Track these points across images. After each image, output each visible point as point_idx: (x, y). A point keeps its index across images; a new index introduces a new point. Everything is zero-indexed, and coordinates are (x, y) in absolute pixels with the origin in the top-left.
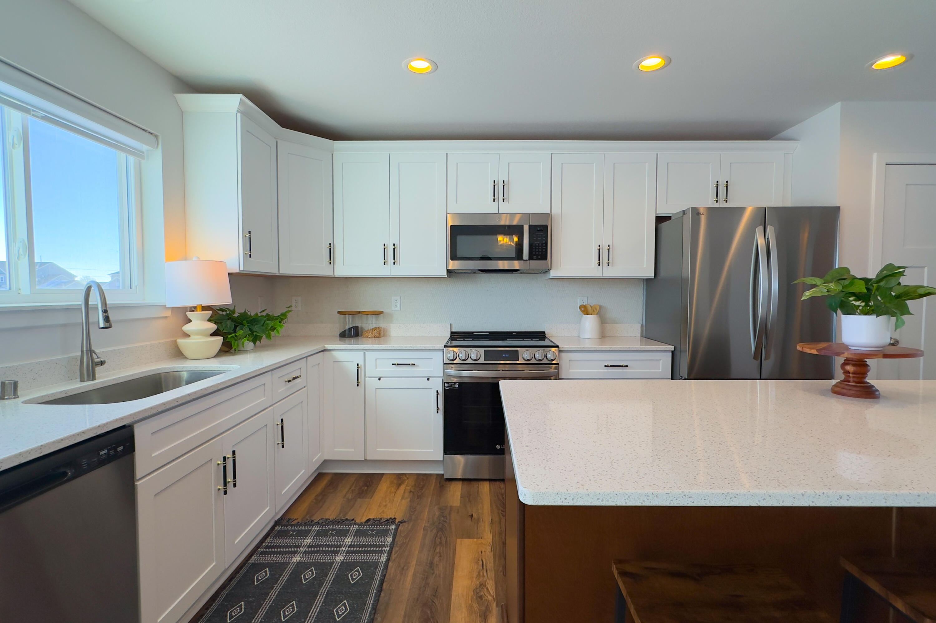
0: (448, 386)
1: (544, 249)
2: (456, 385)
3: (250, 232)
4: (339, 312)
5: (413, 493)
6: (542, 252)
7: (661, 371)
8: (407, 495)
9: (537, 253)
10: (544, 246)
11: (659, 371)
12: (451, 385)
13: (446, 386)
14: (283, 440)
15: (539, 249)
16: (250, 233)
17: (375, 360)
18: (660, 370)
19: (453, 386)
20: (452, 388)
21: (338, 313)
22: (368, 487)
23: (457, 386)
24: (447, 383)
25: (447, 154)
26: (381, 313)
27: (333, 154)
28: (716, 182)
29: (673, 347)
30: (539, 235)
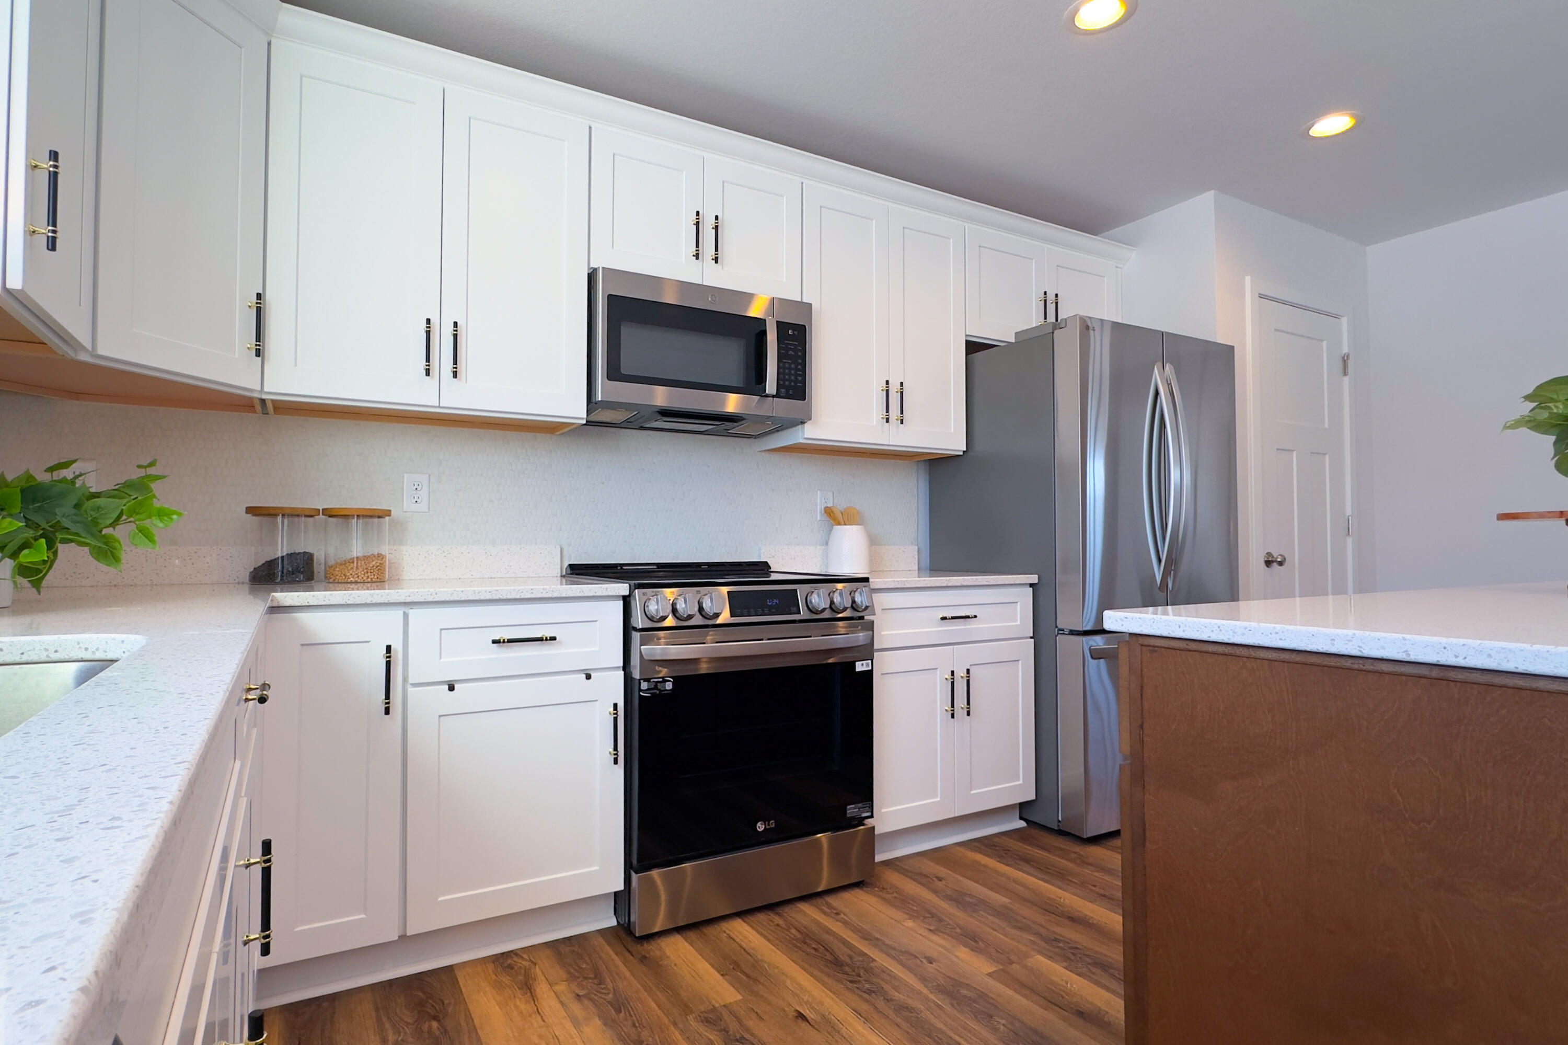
0: (648, 689)
1: (800, 375)
2: (667, 683)
3: (54, 155)
4: (251, 510)
5: (587, 997)
6: (796, 381)
7: (1019, 623)
8: (576, 1008)
9: (787, 383)
10: (799, 370)
11: (1014, 624)
12: (656, 686)
13: (642, 688)
14: (266, 924)
15: (790, 374)
16: (56, 160)
17: (439, 631)
18: (1016, 621)
19: (660, 686)
20: (658, 692)
21: (247, 512)
22: (435, 1018)
23: (669, 686)
24: (645, 680)
25: (590, 128)
26: (382, 514)
27: (269, 44)
28: (1043, 293)
29: (1037, 576)
30: (791, 345)
